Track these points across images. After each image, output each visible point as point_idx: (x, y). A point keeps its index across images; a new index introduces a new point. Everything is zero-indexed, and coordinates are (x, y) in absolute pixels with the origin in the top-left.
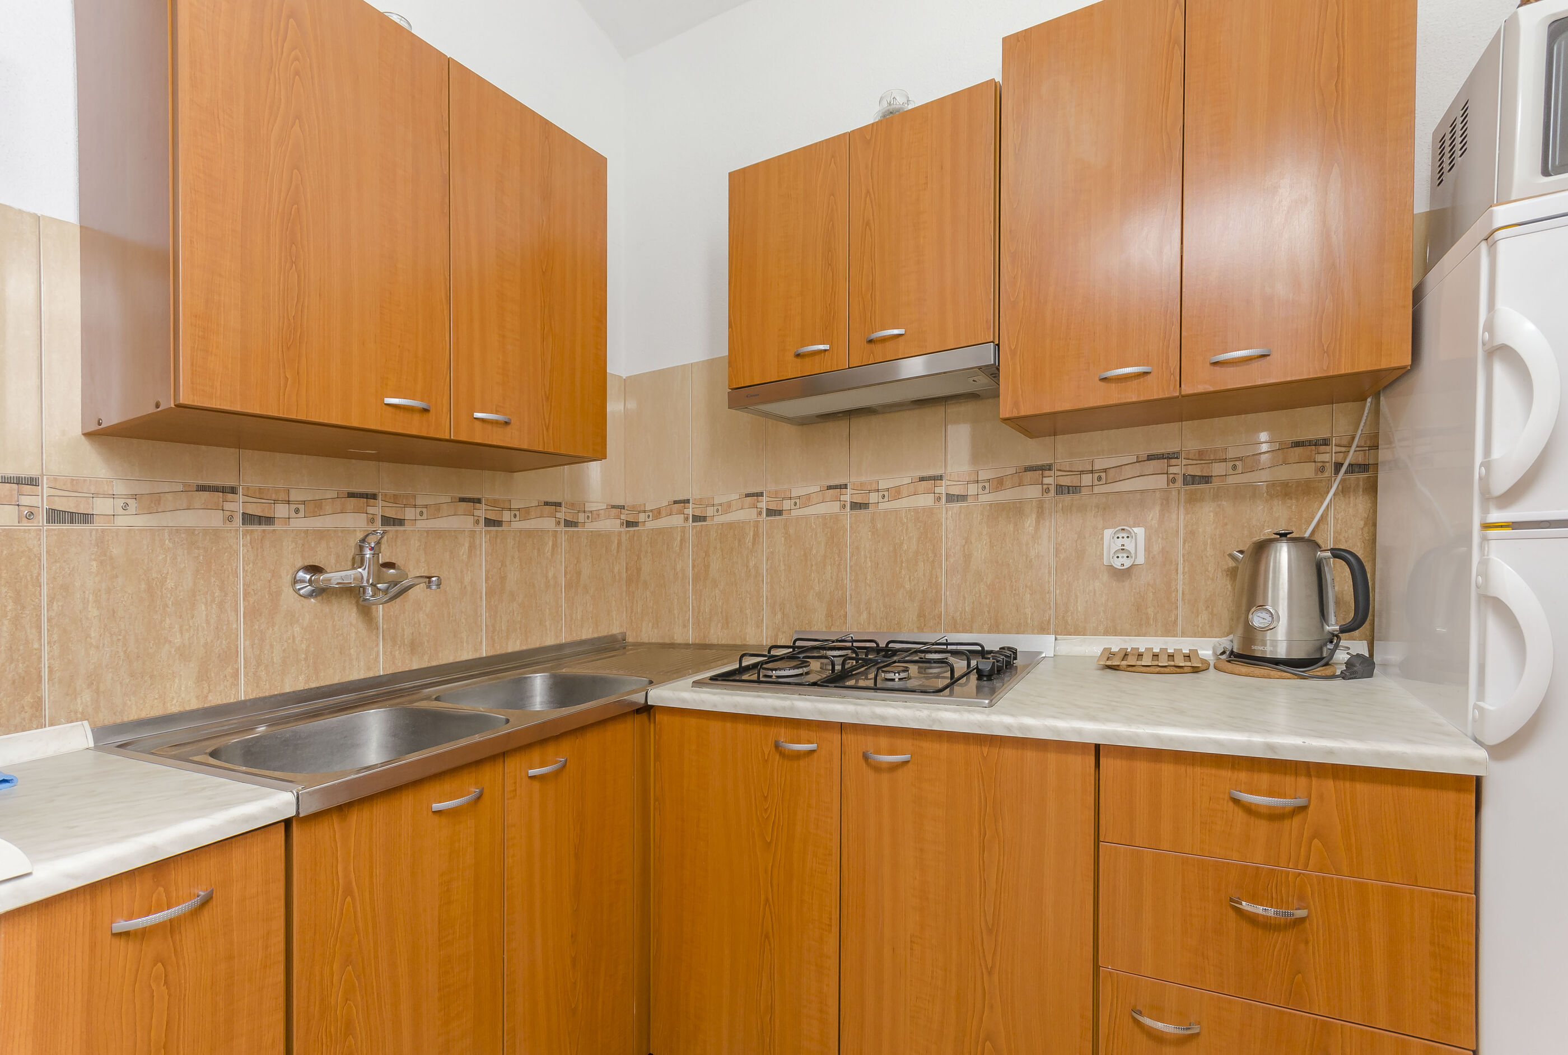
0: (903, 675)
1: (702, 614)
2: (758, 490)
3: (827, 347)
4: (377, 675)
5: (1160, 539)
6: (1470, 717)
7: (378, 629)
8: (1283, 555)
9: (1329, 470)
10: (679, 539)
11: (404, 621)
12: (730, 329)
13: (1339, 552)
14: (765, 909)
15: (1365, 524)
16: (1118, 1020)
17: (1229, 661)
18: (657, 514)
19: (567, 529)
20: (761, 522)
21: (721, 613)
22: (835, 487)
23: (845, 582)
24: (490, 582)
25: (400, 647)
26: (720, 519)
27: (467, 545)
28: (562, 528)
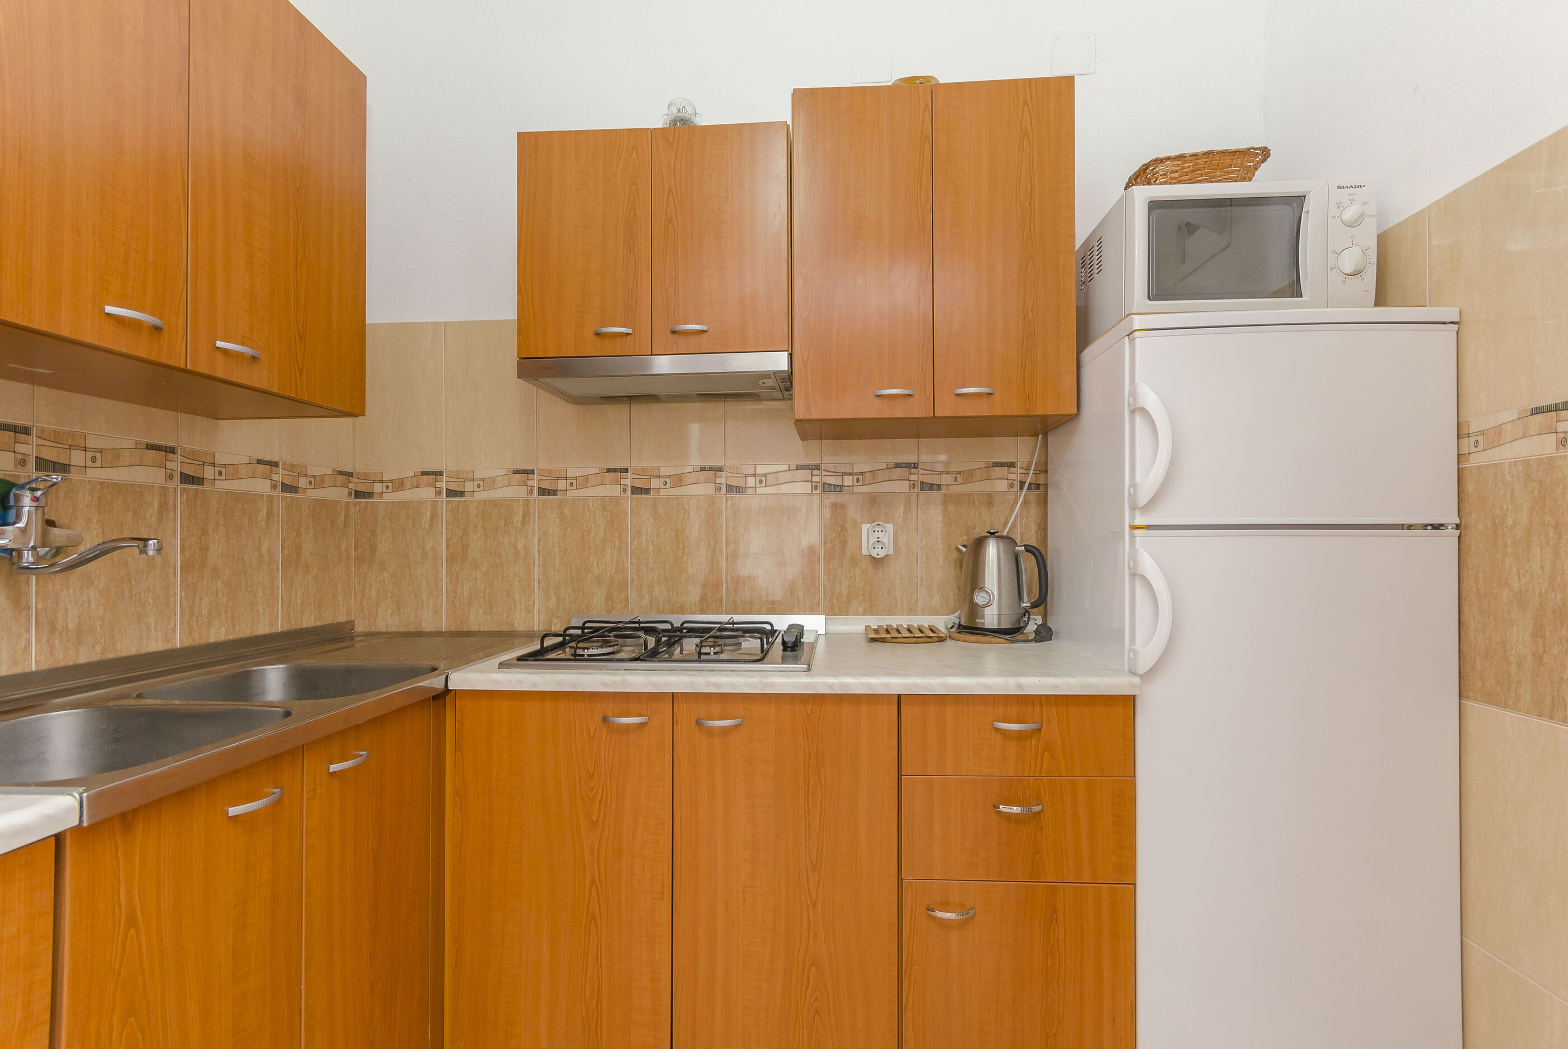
0: (717, 649)
1: (460, 598)
2: (529, 467)
3: (629, 331)
4: (27, 671)
5: (904, 534)
6: (1126, 657)
7: (29, 608)
8: (992, 550)
9: (1017, 486)
10: (429, 514)
11: (68, 600)
12: (520, 295)
13: (1031, 548)
14: (590, 890)
15: (1039, 528)
16: (916, 920)
17: (959, 633)
18: (399, 485)
19: (285, 494)
20: (532, 501)
21: (484, 597)
22: (616, 470)
23: (626, 566)
24: (187, 555)
25: (61, 634)
26: (480, 496)
27: (156, 505)
28: (278, 493)
